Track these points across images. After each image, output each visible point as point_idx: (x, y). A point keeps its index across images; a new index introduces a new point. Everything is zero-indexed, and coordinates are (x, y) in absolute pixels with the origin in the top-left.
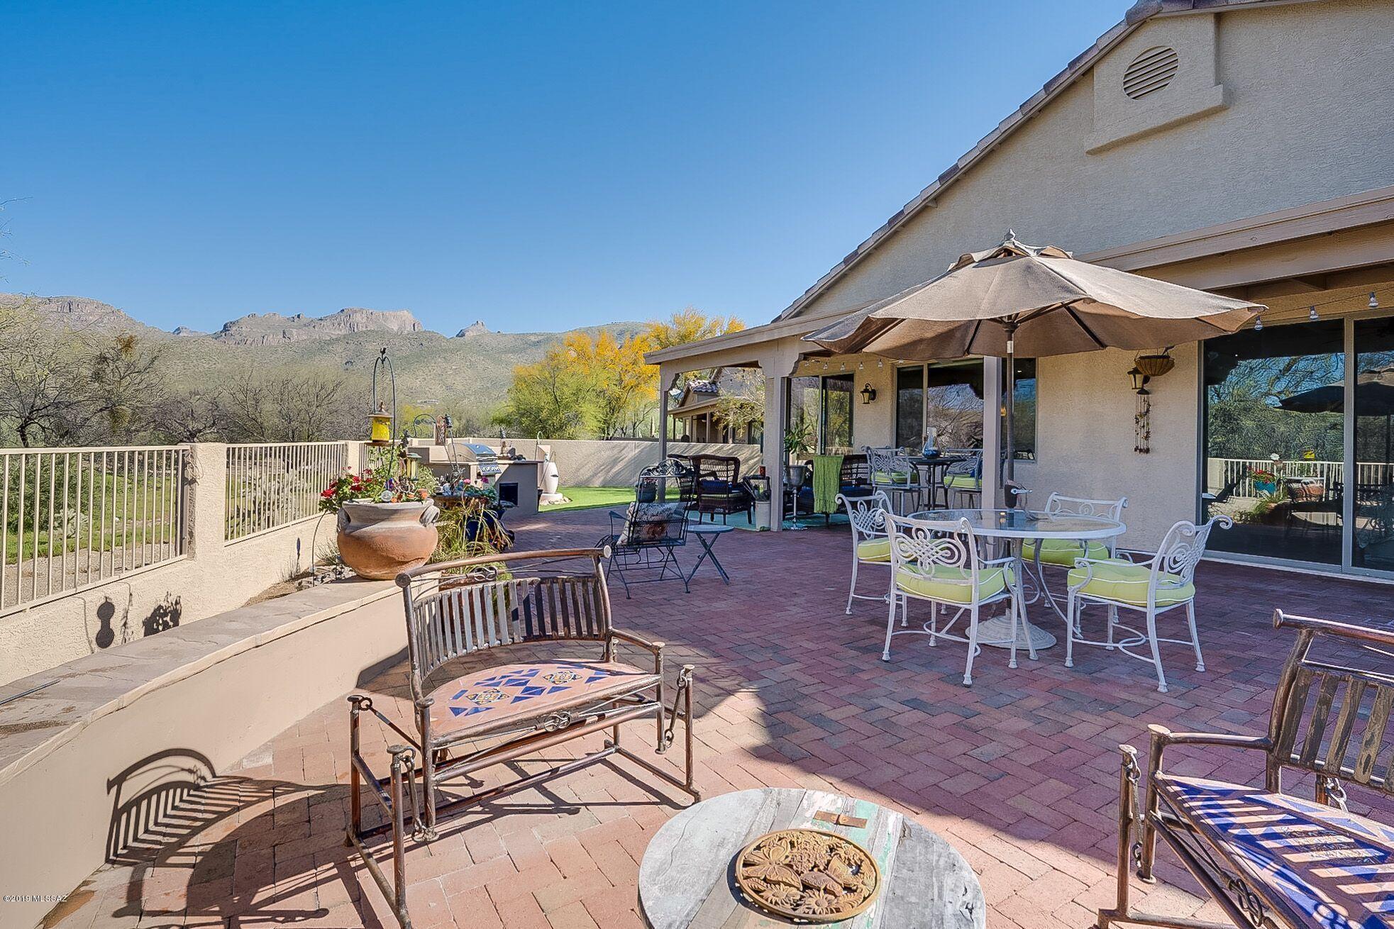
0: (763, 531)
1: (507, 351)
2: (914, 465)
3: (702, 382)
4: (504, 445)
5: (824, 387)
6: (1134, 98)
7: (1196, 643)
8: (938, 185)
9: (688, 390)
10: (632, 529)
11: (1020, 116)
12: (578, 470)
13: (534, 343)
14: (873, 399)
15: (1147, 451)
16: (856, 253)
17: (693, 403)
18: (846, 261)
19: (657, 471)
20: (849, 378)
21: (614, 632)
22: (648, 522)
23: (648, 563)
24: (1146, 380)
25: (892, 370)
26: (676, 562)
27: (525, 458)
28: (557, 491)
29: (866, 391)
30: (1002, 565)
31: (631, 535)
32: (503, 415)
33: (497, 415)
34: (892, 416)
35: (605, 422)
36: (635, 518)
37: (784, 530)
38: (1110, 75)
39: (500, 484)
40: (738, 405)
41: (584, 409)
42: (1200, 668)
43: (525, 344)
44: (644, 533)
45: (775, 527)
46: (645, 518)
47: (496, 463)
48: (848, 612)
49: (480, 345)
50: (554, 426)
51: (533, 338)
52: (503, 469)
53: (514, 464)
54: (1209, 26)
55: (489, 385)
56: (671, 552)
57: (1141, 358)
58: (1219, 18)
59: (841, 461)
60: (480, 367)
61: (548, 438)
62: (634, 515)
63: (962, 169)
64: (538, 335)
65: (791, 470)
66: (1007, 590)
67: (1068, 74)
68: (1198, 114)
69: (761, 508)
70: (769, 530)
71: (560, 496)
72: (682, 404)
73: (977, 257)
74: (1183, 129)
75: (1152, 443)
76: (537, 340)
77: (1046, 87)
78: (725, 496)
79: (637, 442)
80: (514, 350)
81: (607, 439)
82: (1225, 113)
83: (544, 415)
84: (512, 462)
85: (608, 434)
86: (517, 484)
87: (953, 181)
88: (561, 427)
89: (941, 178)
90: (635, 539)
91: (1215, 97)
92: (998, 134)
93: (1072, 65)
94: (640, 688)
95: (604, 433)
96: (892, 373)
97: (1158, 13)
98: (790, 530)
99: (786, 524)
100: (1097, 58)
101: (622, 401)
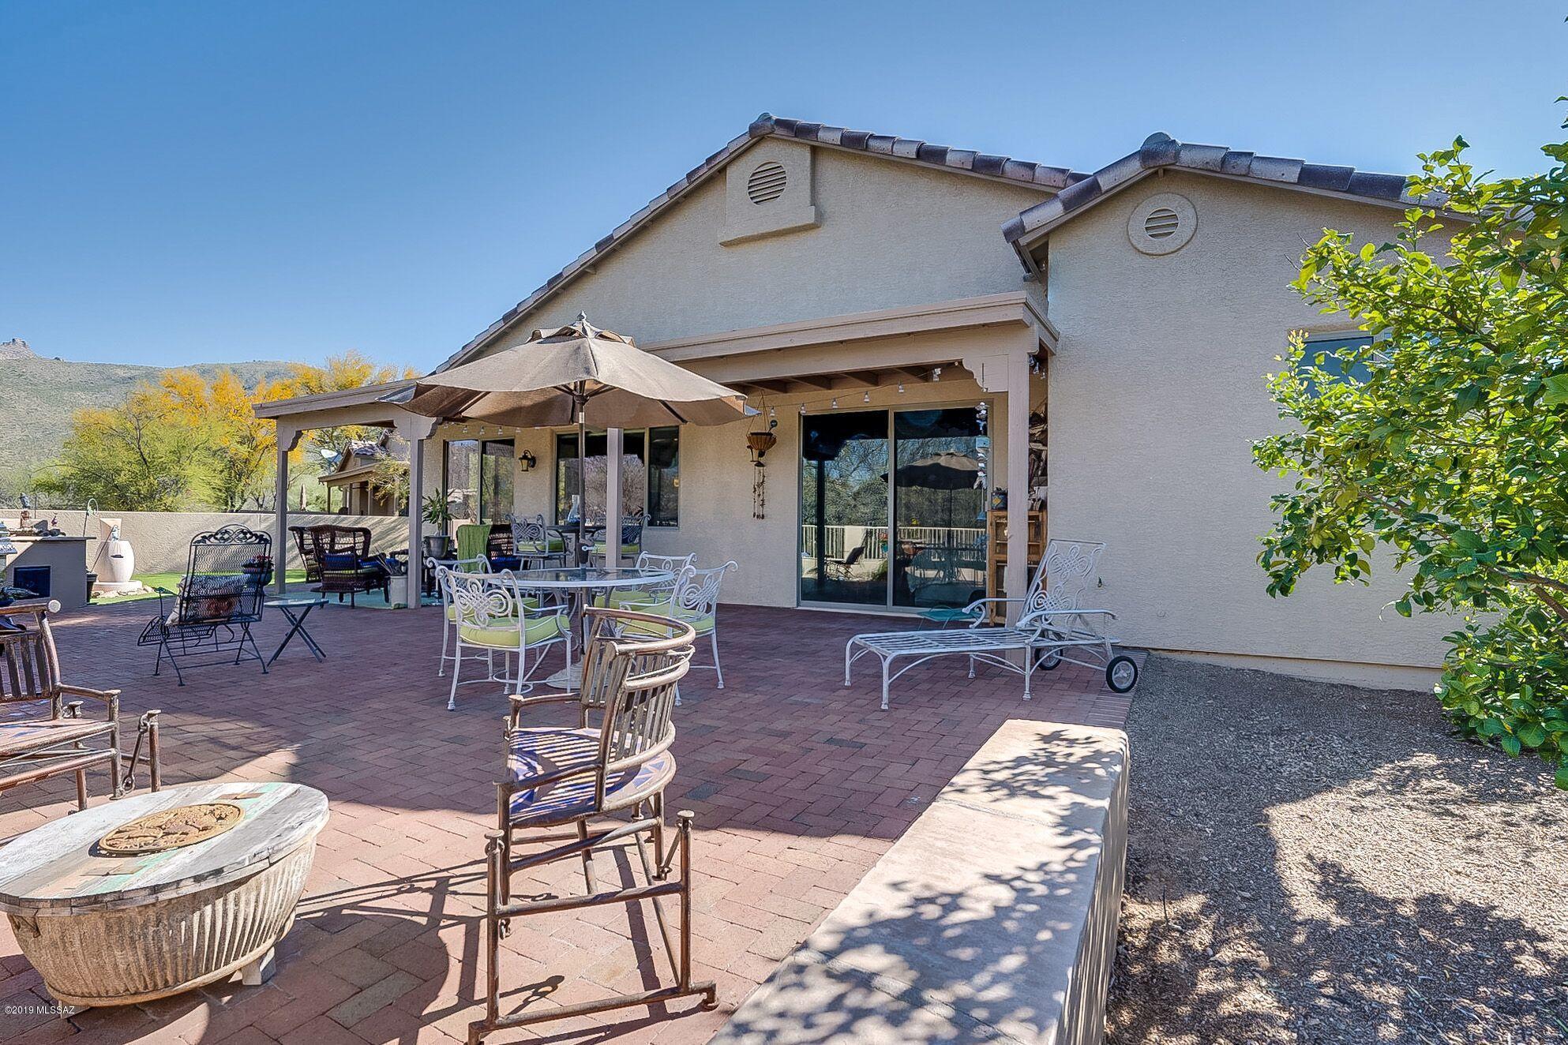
0: (398, 608)
1: (72, 387)
2: (560, 533)
3: (368, 443)
4: (25, 516)
5: (484, 451)
6: (756, 203)
7: (718, 667)
8: (595, 252)
9: (349, 454)
10: (185, 605)
11: (666, 199)
12: (173, 551)
13: (124, 379)
14: (533, 466)
15: (763, 517)
16: (515, 310)
17: (355, 467)
18: (506, 318)
19: (216, 539)
20: (510, 442)
21: (61, 688)
22: (206, 597)
23: (217, 644)
24: (761, 454)
25: (552, 436)
26: (253, 641)
27: (64, 534)
28: (133, 578)
29: (525, 457)
30: (555, 612)
31: (183, 613)
32: (54, 479)
33: (42, 477)
34: (551, 484)
35: (228, 490)
36: (189, 592)
37: (422, 606)
38: (739, 175)
39: (15, 569)
40: (401, 471)
41: (189, 472)
42: (721, 686)
43: (101, 379)
44: (203, 609)
45: (412, 604)
46: (203, 592)
47: (8, 540)
48: (440, 675)
49: (20, 376)
50: (139, 494)
51: (121, 373)
52: (21, 548)
53: (41, 541)
54: (808, 154)
55: (38, 435)
56: (247, 631)
57: (752, 434)
58: (815, 151)
59: (488, 530)
60: (21, 408)
61: (130, 510)
62: (187, 589)
63: (617, 239)
64: (129, 369)
65: (431, 541)
66: (560, 635)
67: (705, 170)
68: (799, 227)
69: (396, 583)
70: (406, 607)
71: (138, 584)
72: (342, 468)
73: (545, 333)
74: (790, 238)
75: (767, 510)
76: (129, 375)
77: (689, 176)
78: (353, 572)
79: (263, 514)
80: (85, 387)
81: (232, 511)
82: (817, 230)
83: (121, 479)
84: (39, 538)
85: (233, 506)
86: (49, 567)
87: (610, 250)
88: (152, 497)
89: (598, 246)
90: (191, 617)
91: (809, 217)
92: (647, 212)
93: (709, 160)
94: (84, 735)
95: (227, 504)
96: (552, 441)
97: (770, 133)
98: (431, 606)
99: (426, 601)
100: (728, 160)
101: (253, 463)
